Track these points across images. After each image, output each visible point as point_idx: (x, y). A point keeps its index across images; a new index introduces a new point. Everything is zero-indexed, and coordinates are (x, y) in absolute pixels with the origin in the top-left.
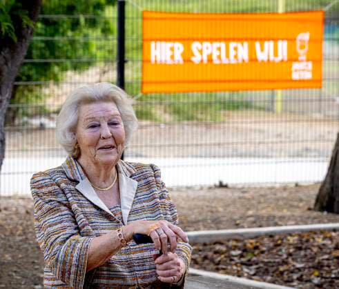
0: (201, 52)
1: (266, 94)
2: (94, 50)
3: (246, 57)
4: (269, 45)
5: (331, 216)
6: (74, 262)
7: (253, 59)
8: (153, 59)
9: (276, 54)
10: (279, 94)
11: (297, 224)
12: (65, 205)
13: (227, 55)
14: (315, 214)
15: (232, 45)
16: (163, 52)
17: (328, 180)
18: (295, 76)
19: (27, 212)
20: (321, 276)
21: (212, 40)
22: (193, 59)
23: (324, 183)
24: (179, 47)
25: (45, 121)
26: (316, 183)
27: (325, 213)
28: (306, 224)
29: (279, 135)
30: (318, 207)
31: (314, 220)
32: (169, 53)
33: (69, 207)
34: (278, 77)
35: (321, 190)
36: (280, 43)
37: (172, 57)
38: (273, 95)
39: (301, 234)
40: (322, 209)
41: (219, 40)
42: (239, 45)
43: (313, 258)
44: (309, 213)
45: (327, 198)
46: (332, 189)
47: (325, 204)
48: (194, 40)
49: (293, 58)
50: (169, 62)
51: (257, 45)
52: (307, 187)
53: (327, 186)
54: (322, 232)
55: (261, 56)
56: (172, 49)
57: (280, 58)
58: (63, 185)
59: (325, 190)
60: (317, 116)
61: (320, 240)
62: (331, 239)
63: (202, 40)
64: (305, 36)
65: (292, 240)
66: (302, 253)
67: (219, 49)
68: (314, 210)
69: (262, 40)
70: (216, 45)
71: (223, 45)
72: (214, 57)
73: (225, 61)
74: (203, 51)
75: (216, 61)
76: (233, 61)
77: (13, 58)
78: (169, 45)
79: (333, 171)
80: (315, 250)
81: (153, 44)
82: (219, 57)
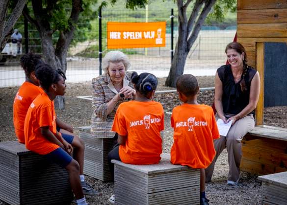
0: (126, 35)
1: (142, 49)
2: (86, 35)
3: (141, 37)
4: (148, 33)
5: (171, 88)
6: (103, 114)
7: (143, 37)
8: (111, 38)
9: (151, 36)
10: (146, 49)
11: (160, 90)
13: (135, 36)
14: (165, 87)
15: (136, 33)
16: (114, 35)
18: (157, 43)
19: (72, 88)
20: (170, 107)
21: (130, 31)
22: (124, 37)
23: (168, 78)
24: (119, 34)
25: (71, 58)
26: (164, 78)
27: (169, 87)
28: (163, 90)
29: (148, 62)
31: (165, 89)
32: (116, 36)
34: (151, 43)
35: (167, 79)
36: (152, 32)
37: (117, 37)
38: (144, 49)
39: (162, 94)
40: (167, 86)
41: (132, 31)
42: (139, 33)
43: (167, 101)
44: (163, 87)
45: (169, 82)
46: (171, 79)
47: (168, 84)
48: (124, 31)
49: (156, 37)
50: (116, 38)
51: (145, 33)
52: (161, 79)
54: (169, 93)
55: (146, 37)
56: (117, 34)
57: (151, 37)
58: (103, 85)
60: (159, 56)
61: (168, 96)
62: (172, 95)
63: (126, 31)
64: (160, 30)
65: (159, 96)
66: (163, 100)
67: (132, 34)
68: (165, 86)
69: (146, 32)
70: (131, 33)
71: (133, 33)
72: (131, 37)
73: (134, 38)
74: (127, 35)
75: (131, 38)
76: (137, 38)
77: (69, 37)
78: (116, 33)
79: (171, 73)
80: (167, 99)
81: (111, 33)
82: (132, 37)
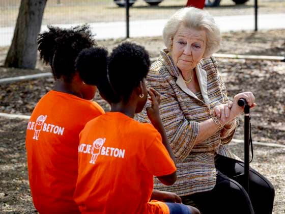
12: (173, 96)
17: (13, 47)
23: (10, 49)
30: (7, 64)
33: (176, 98)
35: (9, 53)
40: (10, 66)
45: (13, 59)
46: (16, 53)
47: (12, 63)
53: (13, 51)
59: (11, 55)
68: (5, 67)
79: (16, 42)
